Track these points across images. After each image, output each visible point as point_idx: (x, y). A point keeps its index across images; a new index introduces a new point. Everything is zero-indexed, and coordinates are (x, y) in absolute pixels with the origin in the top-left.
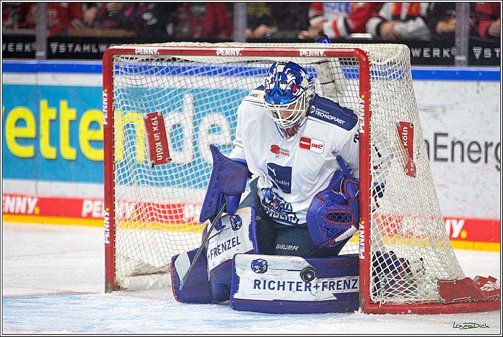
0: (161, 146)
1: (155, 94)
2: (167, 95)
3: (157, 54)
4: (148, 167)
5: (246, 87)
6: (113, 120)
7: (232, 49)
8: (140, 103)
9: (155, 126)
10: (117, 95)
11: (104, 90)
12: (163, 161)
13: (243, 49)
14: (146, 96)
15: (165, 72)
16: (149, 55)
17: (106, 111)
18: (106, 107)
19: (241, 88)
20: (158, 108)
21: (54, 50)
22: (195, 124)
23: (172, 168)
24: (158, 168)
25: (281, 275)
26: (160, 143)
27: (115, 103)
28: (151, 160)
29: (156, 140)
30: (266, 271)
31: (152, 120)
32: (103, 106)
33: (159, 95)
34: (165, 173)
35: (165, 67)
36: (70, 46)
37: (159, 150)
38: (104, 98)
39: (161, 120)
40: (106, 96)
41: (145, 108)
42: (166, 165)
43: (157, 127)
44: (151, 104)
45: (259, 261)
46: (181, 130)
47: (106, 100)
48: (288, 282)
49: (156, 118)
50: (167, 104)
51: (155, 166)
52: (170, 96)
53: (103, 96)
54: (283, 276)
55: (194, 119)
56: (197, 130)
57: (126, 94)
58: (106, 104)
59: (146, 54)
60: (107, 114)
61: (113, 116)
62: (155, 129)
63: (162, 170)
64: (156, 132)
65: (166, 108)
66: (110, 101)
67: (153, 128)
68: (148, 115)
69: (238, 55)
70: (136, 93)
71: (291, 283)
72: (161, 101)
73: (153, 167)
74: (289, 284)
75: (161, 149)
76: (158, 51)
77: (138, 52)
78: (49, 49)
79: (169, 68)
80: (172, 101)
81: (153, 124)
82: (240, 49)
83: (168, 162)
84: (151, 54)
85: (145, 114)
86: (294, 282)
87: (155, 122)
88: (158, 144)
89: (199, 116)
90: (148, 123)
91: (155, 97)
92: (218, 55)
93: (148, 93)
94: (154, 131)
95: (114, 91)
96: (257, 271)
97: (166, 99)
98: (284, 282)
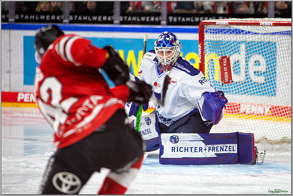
0: (227, 74)
1: (226, 45)
2: (233, 45)
3: (228, 25)
4: (220, 86)
5: (274, 40)
6: (204, 60)
7: (268, 22)
8: (218, 50)
9: (225, 63)
10: (206, 47)
11: (199, 44)
12: (228, 82)
13: (274, 22)
14: (221, 46)
15: (232, 32)
16: (223, 25)
17: (200, 55)
18: (200, 53)
19: (272, 41)
20: (227, 53)
21: (171, 21)
22: (246, 62)
23: (233, 86)
24: (226, 86)
25: (186, 143)
26: (227, 72)
27: (205, 51)
28: (222, 81)
29: (225, 71)
30: (178, 142)
31: (224, 60)
32: (199, 53)
33: (229, 46)
34: (229, 88)
35: (232, 29)
36: (179, 18)
37: (226, 76)
38: (199, 49)
39: (228, 60)
40: (200, 47)
41: (220, 53)
42: (230, 84)
43: (226, 64)
44: (224, 51)
45: (174, 136)
46: (239, 65)
47: (200, 49)
48: (190, 147)
49: (226, 59)
50: (232, 51)
51: (224, 85)
52: (234, 46)
53: (199, 47)
54: (187, 144)
55: (246, 59)
56: (247, 65)
57: (210, 46)
58: (200, 51)
59: (222, 25)
60: (201, 57)
61: (204, 58)
62: (225, 65)
63: (227, 87)
64: (225, 66)
65: (232, 53)
66: (203, 50)
67: (224, 64)
68: (221, 57)
69: (271, 25)
70: (216, 45)
71: (192, 148)
72: (229, 49)
73: (223, 85)
74: (191, 148)
75: (227, 76)
76: (229, 23)
77: (218, 23)
78: (168, 20)
79: (234, 31)
80: (235, 49)
81: (224, 62)
82: (273, 22)
83: (230, 83)
84: (225, 25)
85: (220, 57)
86: (193, 147)
87: (225, 61)
88: (226, 73)
89: (249, 57)
90: (221, 61)
91: (226, 47)
92: (261, 25)
93: (222, 45)
94: (224, 66)
95: (205, 45)
96: (173, 142)
97: (232, 47)
98: (188, 148)
